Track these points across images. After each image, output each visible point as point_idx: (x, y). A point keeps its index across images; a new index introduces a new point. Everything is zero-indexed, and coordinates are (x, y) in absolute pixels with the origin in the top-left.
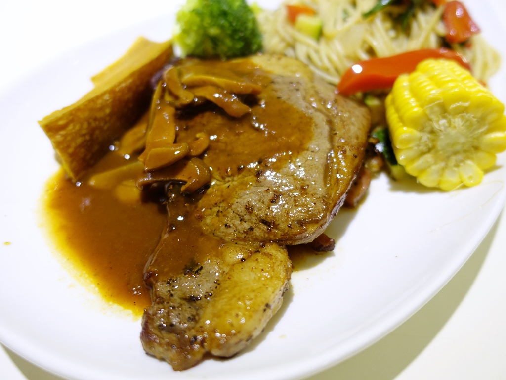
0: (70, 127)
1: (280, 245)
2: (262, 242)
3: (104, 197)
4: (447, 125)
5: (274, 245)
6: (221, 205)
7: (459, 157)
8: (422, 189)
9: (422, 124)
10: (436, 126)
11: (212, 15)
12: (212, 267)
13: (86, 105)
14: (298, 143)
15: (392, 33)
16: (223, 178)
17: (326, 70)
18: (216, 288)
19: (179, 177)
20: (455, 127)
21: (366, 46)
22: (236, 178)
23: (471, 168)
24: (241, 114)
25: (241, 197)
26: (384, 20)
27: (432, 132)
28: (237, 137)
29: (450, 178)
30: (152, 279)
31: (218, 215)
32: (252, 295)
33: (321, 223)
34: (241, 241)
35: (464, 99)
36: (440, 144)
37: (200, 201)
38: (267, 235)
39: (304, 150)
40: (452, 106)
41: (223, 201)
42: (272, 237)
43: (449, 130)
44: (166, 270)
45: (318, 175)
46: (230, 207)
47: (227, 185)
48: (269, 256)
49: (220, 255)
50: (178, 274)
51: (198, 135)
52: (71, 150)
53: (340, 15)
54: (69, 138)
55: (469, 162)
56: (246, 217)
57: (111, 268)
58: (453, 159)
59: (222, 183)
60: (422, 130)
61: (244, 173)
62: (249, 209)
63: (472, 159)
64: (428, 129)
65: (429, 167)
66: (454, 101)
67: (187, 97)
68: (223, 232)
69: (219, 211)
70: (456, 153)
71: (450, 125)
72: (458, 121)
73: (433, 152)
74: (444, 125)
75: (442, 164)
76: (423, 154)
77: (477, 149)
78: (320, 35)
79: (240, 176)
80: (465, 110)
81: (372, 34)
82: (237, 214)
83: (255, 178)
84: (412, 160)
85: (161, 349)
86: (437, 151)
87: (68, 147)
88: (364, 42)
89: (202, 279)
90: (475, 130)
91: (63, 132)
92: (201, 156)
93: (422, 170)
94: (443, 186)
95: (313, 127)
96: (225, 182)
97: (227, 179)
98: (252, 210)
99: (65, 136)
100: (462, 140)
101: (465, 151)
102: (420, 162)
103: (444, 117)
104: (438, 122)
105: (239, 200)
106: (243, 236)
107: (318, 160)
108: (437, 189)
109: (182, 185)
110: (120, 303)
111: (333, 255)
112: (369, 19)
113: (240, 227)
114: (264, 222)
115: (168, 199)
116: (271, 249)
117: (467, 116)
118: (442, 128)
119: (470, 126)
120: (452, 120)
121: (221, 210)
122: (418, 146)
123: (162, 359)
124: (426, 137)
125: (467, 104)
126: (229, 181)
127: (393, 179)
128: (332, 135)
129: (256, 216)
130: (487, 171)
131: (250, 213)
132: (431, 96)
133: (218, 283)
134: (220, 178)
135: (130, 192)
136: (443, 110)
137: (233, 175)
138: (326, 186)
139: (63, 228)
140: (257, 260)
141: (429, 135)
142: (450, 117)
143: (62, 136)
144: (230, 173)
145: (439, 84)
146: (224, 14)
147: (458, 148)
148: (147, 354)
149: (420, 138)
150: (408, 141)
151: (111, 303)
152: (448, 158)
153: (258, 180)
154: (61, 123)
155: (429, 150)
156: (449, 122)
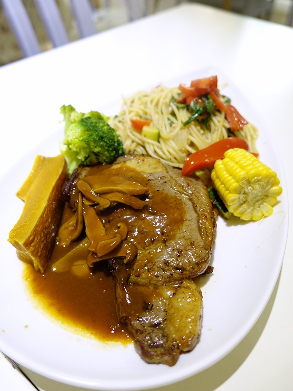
0: (36, 239)
1: (189, 279)
2: (179, 280)
3: (67, 276)
4: (252, 189)
5: (187, 281)
6: (149, 265)
7: (260, 202)
8: (244, 222)
9: (239, 191)
10: (246, 190)
11: (95, 141)
12: (159, 303)
13: (39, 222)
14: (180, 217)
15: (202, 132)
16: (144, 248)
17: (170, 160)
18: (166, 314)
19: (120, 254)
20: (256, 189)
21: (189, 142)
22: (152, 247)
23: (266, 206)
24: (142, 207)
25: (159, 258)
26: (195, 126)
27: (245, 193)
28: (143, 221)
29: (257, 214)
30: (127, 321)
31: (148, 271)
32: (192, 313)
33: (207, 261)
34: (167, 283)
35: (258, 175)
36: (249, 199)
37: (135, 266)
38: (181, 276)
39: (184, 221)
40: (253, 180)
41: (149, 262)
42: (184, 276)
43: (253, 191)
44: (132, 313)
45: (196, 234)
46: (154, 265)
47: (148, 251)
48: (187, 288)
49: (159, 295)
50: (141, 313)
51: (119, 225)
52: (39, 254)
53: (167, 123)
54: (37, 246)
55: (265, 204)
56: (166, 268)
57: (94, 321)
58: (257, 204)
59: (144, 251)
60: (239, 193)
61: (155, 243)
62: (166, 263)
63: (266, 202)
64: (242, 192)
65: (246, 211)
66: (254, 177)
67: (105, 203)
68: (155, 281)
69: (148, 269)
70: (257, 201)
71: (253, 189)
72: (257, 186)
73: (246, 203)
74: (250, 189)
75: (252, 208)
76: (241, 205)
77: (267, 196)
78: (158, 138)
79: (154, 245)
80: (259, 180)
81: (191, 134)
82: (160, 268)
83: (164, 244)
84: (236, 209)
85: (158, 358)
86: (249, 202)
87: (38, 252)
88: (188, 139)
89: (156, 312)
90: (265, 188)
91: (33, 244)
92: (126, 239)
93: (242, 213)
94: (254, 219)
95: (184, 205)
96: (146, 250)
97: (146, 248)
98: (169, 264)
99: (35, 246)
100: (260, 194)
101: (262, 199)
102: (241, 209)
103: (250, 186)
104: (247, 188)
105: (158, 260)
106: (168, 279)
107: (194, 225)
108: (252, 221)
109: (124, 259)
110: (111, 340)
111: (213, 275)
112: (188, 126)
113: (164, 275)
114: (177, 268)
115: (114, 269)
116: (186, 283)
117: (261, 183)
118: (250, 191)
119: (263, 187)
120: (254, 186)
121: (149, 267)
122: (239, 201)
123: (159, 363)
124: (242, 196)
125: (260, 178)
126: (148, 249)
127: (226, 219)
128: (195, 207)
129: (172, 266)
130: (273, 206)
131: (168, 266)
132: (242, 177)
133: (166, 311)
134: (142, 249)
135: (82, 269)
136: (249, 182)
137: (149, 245)
138: (203, 239)
139: (51, 305)
140: (183, 292)
141: (244, 195)
142: (252, 185)
143: (33, 246)
144: (147, 245)
145: (243, 168)
146: (102, 138)
147: (258, 198)
148: (149, 363)
149: (239, 198)
150: (233, 201)
151: (106, 342)
152: (254, 204)
153: (165, 245)
154: (31, 238)
155: (244, 202)
156: (253, 187)
